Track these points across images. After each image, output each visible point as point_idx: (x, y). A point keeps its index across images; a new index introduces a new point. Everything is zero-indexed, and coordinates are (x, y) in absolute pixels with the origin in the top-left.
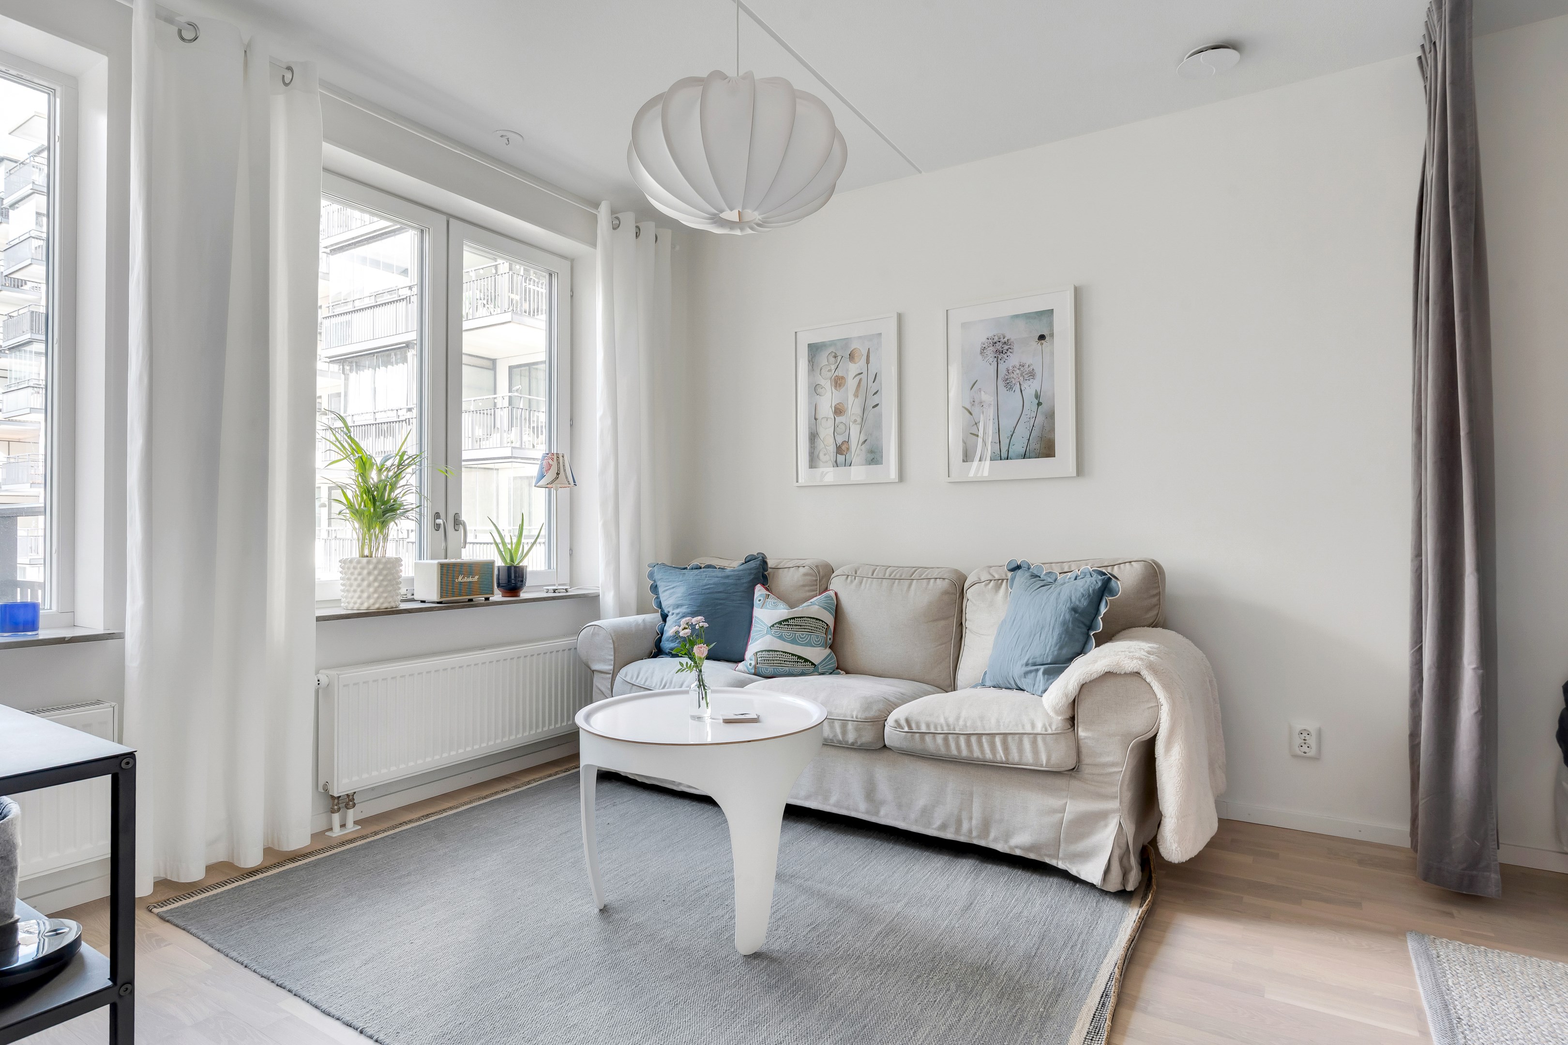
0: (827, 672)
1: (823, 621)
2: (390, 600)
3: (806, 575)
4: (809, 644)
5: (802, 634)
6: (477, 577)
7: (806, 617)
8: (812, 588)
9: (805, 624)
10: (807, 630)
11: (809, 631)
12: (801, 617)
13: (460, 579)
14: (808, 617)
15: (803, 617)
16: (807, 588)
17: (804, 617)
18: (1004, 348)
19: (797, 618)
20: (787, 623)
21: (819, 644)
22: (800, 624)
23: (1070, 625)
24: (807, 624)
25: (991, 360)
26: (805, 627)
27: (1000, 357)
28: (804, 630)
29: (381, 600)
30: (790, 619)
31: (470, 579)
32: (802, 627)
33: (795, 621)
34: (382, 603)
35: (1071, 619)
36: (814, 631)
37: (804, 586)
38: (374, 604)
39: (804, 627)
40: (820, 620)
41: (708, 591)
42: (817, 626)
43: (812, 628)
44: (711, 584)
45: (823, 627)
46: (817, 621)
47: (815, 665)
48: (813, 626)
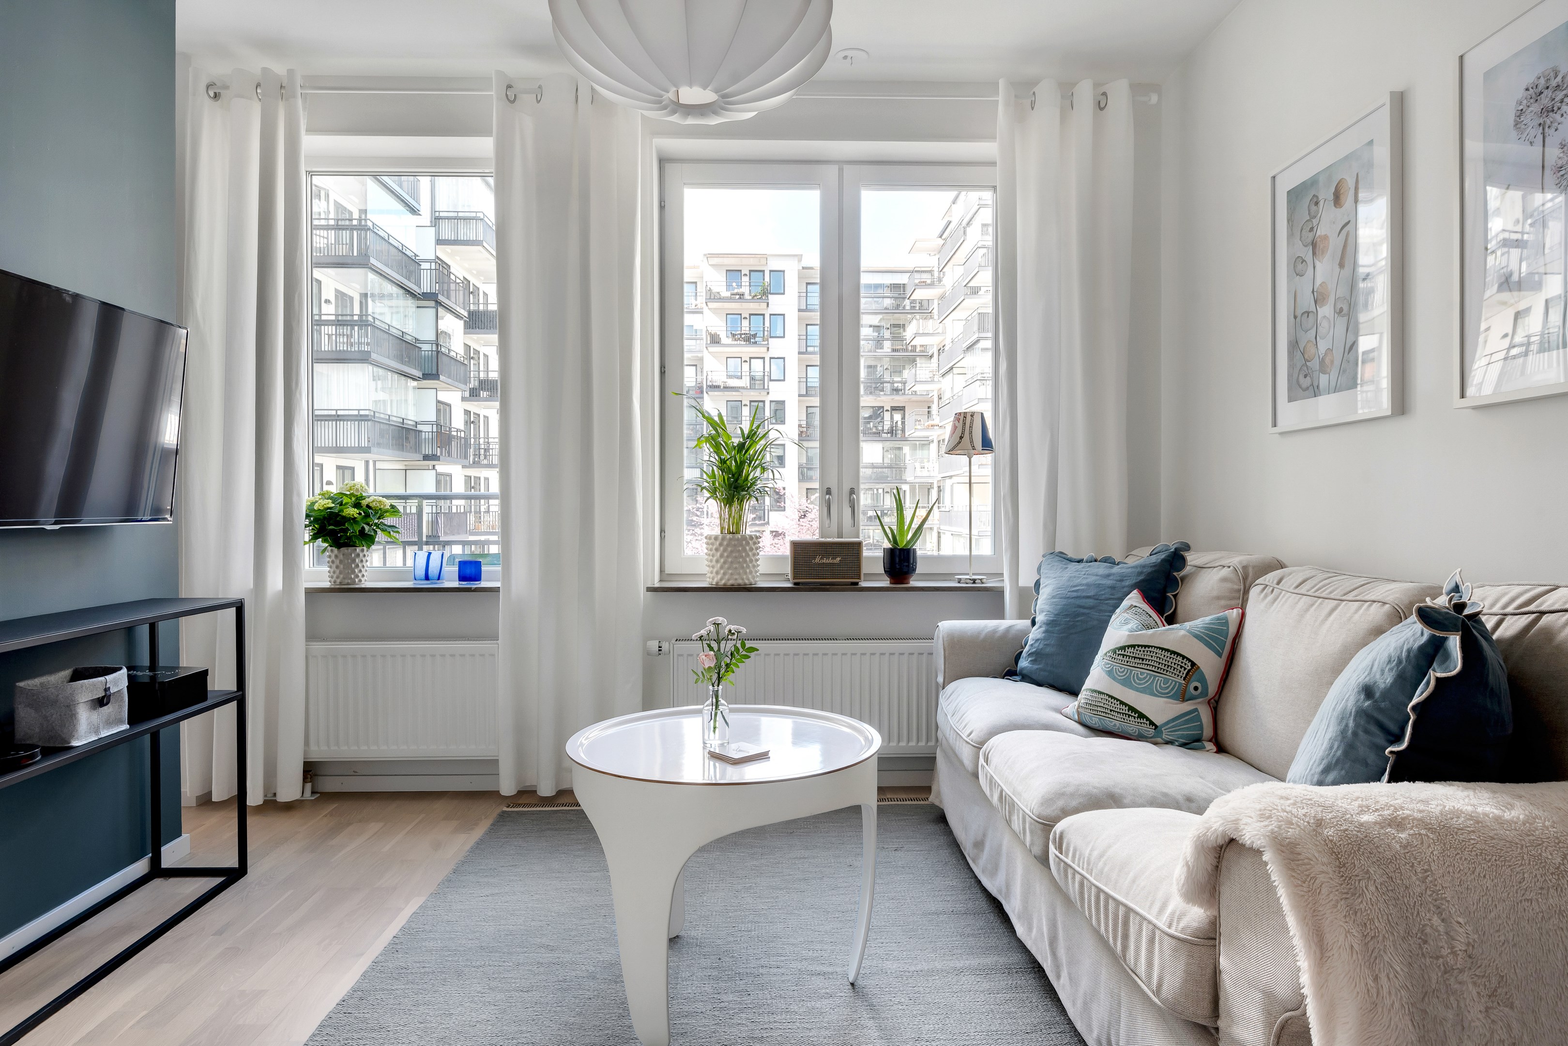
0: (1177, 741)
1: (1184, 657)
2: (737, 577)
4: (1148, 691)
5: (1142, 673)
6: (838, 559)
7: (1155, 647)
9: (1150, 658)
10: (1150, 668)
11: (1153, 669)
12: (1145, 646)
13: (817, 560)
14: (1157, 648)
15: (1149, 647)
17: (1152, 647)
19: (1139, 646)
20: (1123, 653)
21: (1168, 693)
22: (1142, 657)
24: (1153, 659)
26: (1150, 663)
28: (1146, 667)
29: (727, 577)
30: (1129, 646)
31: (830, 561)
32: (1144, 662)
33: (1135, 651)
34: (729, 580)
36: (1162, 672)
38: (721, 579)
39: (1147, 662)
40: (1178, 654)
42: (1170, 664)
43: (1160, 666)
45: (1181, 667)
46: (1172, 656)
47: (1156, 727)
48: (1164, 662)
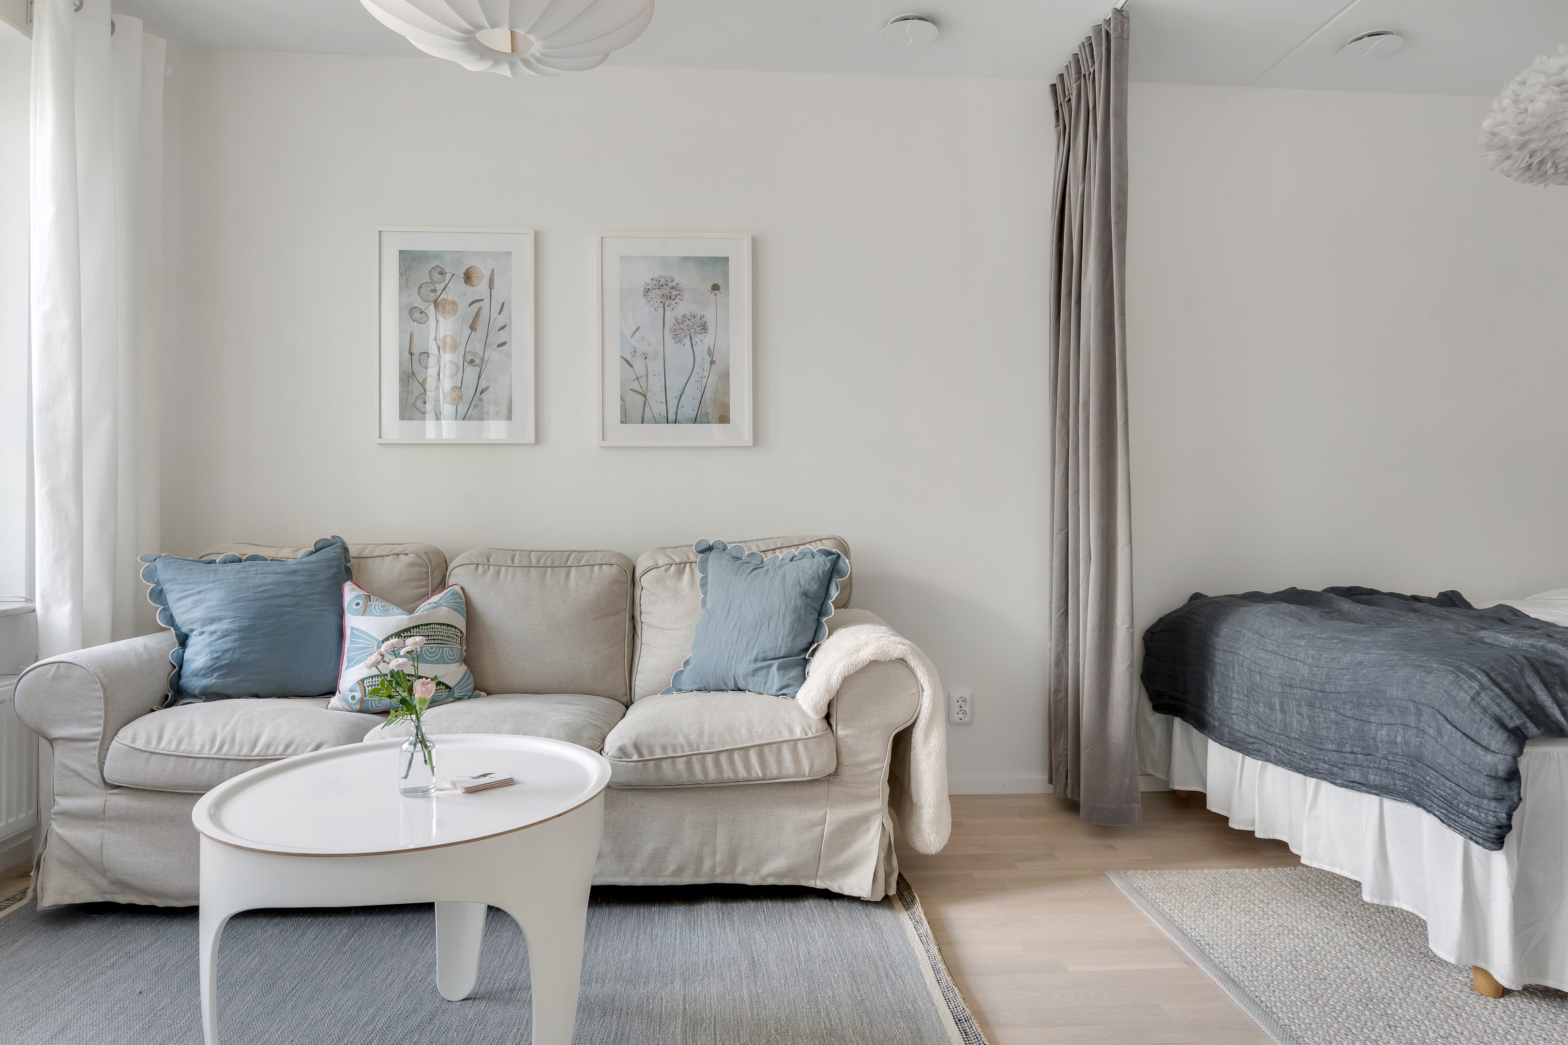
0: (465, 696)
1: (456, 628)
3: (412, 565)
4: (442, 661)
5: (432, 648)
7: (435, 624)
8: (420, 583)
9: (434, 634)
10: (437, 642)
11: (440, 642)
12: (427, 625)
14: (436, 624)
15: (430, 624)
16: (414, 584)
17: (432, 624)
18: (672, 294)
19: (422, 625)
20: (409, 634)
21: (455, 659)
22: (427, 634)
23: (803, 612)
24: (436, 634)
25: (657, 305)
26: (435, 638)
27: (667, 303)
28: (433, 642)
30: (413, 628)
32: (430, 638)
33: (420, 630)
35: (803, 605)
36: (446, 643)
37: (409, 580)
39: (433, 638)
40: (452, 626)
41: (265, 595)
42: (449, 635)
43: (444, 638)
44: (268, 584)
45: (457, 636)
46: (449, 628)
47: (450, 688)
48: (445, 634)
